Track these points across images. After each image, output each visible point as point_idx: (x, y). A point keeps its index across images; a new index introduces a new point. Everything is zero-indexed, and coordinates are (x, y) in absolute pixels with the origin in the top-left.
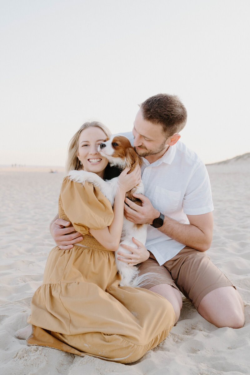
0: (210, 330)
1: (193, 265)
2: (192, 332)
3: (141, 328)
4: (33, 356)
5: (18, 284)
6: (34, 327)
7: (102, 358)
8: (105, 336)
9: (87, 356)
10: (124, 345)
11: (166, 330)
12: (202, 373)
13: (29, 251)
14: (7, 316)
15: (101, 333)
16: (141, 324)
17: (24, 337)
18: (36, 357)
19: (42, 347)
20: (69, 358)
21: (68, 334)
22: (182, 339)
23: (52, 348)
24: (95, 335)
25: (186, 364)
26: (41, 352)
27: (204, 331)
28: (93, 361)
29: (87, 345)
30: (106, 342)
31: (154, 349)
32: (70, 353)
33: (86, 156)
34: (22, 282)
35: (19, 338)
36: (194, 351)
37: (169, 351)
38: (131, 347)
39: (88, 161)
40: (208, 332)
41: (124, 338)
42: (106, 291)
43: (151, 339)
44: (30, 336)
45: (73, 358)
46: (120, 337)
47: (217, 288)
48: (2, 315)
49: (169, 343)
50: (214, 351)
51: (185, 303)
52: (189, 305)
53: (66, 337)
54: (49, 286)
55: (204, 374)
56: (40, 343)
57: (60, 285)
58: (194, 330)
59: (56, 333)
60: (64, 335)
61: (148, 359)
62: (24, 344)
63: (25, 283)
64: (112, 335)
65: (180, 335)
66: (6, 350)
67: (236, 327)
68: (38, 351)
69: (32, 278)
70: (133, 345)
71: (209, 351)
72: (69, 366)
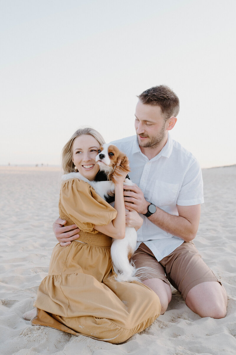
0: (194, 319)
1: (184, 261)
2: (176, 320)
3: (128, 314)
4: (36, 334)
5: (30, 274)
6: (39, 310)
7: (94, 338)
8: (96, 319)
9: (81, 336)
10: (112, 327)
11: (151, 318)
12: (177, 353)
13: (43, 246)
14: (18, 301)
15: (93, 316)
16: (129, 311)
17: (30, 319)
18: (38, 335)
19: (43, 327)
20: (66, 337)
21: (66, 317)
22: (166, 326)
23: (52, 328)
24: (88, 318)
25: (166, 346)
26: (42, 331)
27: (188, 320)
28: (85, 340)
29: (81, 327)
30: (97, 324)
31: (141, 332)
32: (68, 333)
33: (80, 163)
34: (34, 273)
35: (26, 319)
36: (175, 336)
37: (153, 335)
38: (118, 330)
39: (82, 167)
40: (192, 320)
41: (112, 321)
42: (102, 282)
43: (137, 325)
44: (35, 318)
45: (69, 337)
46: (109, 321)
47: (203, 282)
48: (14, 300)
49: (155, 328)
50: (193, 336)
51: (176, 296)
52: (178, 297)
53: (64, 319)
54: (52, 277)
55: (179, 354)
56: (43, 324)
57: (61, 276)
58: (179, 319)
59: (57, 315)
60: (63, 318)
61: (133, 340)
62: (29, 324)
63: (36, 273)
64: (102, 318)
65: (165, 322)
66: (14, 329)
67: (217, 317)
68: (40, 330)
69: (43, 270)
70: (120, 328)
71: (188, 336)
72: (66, 343)
